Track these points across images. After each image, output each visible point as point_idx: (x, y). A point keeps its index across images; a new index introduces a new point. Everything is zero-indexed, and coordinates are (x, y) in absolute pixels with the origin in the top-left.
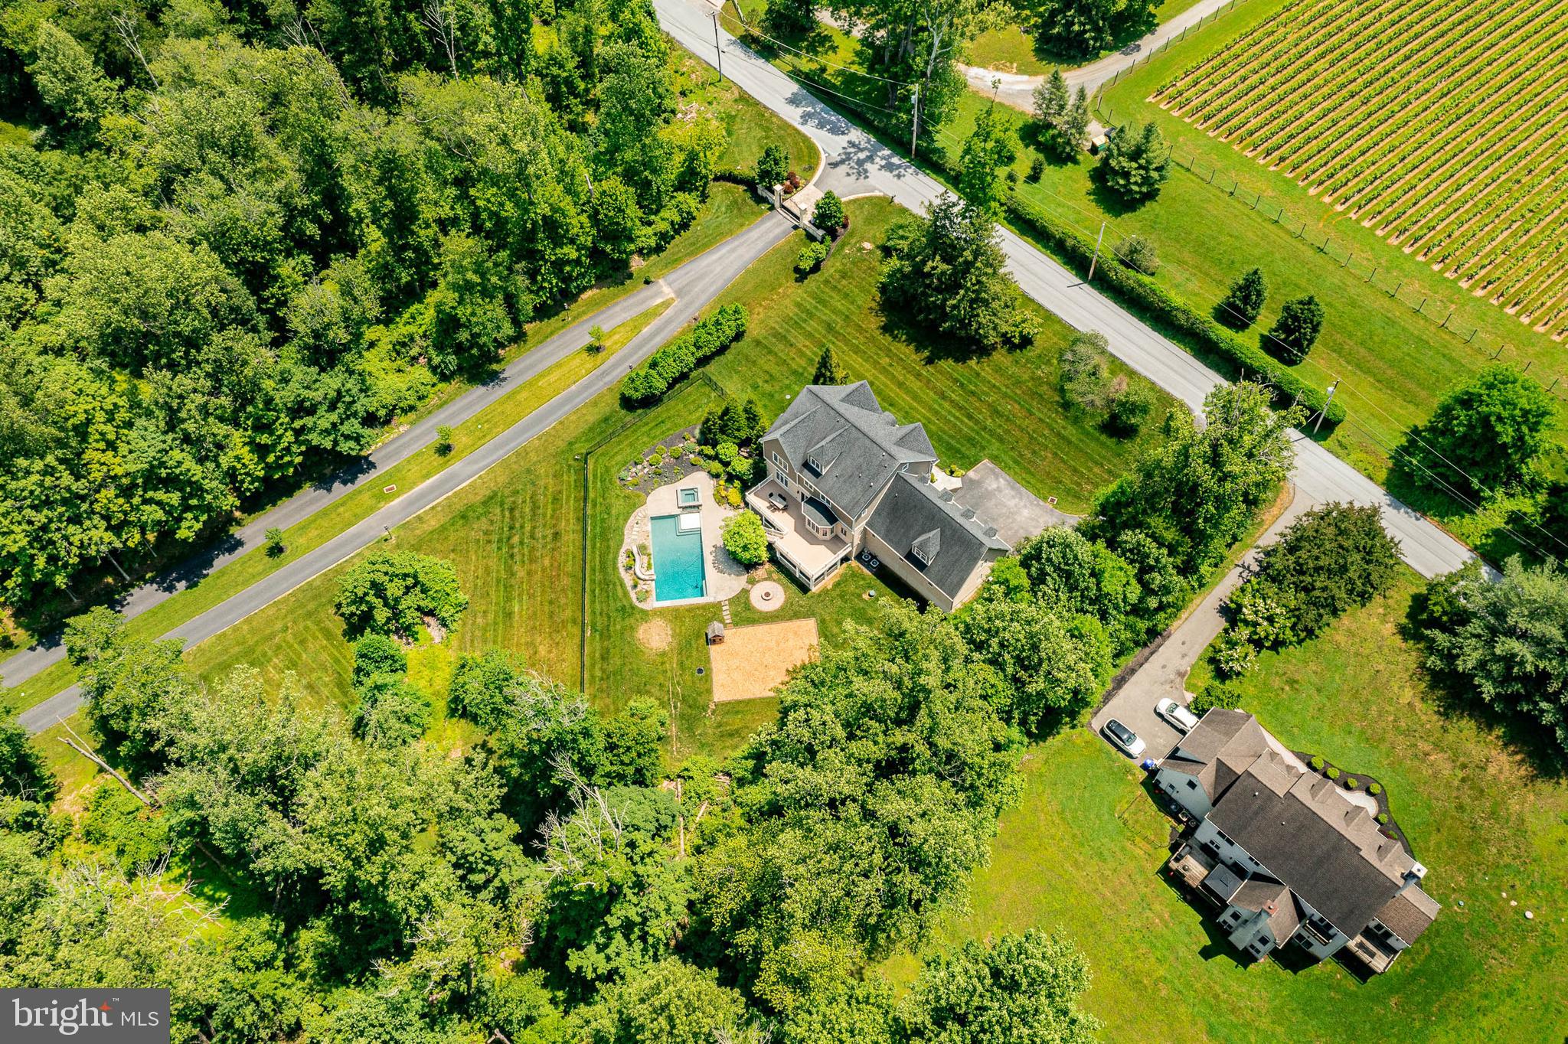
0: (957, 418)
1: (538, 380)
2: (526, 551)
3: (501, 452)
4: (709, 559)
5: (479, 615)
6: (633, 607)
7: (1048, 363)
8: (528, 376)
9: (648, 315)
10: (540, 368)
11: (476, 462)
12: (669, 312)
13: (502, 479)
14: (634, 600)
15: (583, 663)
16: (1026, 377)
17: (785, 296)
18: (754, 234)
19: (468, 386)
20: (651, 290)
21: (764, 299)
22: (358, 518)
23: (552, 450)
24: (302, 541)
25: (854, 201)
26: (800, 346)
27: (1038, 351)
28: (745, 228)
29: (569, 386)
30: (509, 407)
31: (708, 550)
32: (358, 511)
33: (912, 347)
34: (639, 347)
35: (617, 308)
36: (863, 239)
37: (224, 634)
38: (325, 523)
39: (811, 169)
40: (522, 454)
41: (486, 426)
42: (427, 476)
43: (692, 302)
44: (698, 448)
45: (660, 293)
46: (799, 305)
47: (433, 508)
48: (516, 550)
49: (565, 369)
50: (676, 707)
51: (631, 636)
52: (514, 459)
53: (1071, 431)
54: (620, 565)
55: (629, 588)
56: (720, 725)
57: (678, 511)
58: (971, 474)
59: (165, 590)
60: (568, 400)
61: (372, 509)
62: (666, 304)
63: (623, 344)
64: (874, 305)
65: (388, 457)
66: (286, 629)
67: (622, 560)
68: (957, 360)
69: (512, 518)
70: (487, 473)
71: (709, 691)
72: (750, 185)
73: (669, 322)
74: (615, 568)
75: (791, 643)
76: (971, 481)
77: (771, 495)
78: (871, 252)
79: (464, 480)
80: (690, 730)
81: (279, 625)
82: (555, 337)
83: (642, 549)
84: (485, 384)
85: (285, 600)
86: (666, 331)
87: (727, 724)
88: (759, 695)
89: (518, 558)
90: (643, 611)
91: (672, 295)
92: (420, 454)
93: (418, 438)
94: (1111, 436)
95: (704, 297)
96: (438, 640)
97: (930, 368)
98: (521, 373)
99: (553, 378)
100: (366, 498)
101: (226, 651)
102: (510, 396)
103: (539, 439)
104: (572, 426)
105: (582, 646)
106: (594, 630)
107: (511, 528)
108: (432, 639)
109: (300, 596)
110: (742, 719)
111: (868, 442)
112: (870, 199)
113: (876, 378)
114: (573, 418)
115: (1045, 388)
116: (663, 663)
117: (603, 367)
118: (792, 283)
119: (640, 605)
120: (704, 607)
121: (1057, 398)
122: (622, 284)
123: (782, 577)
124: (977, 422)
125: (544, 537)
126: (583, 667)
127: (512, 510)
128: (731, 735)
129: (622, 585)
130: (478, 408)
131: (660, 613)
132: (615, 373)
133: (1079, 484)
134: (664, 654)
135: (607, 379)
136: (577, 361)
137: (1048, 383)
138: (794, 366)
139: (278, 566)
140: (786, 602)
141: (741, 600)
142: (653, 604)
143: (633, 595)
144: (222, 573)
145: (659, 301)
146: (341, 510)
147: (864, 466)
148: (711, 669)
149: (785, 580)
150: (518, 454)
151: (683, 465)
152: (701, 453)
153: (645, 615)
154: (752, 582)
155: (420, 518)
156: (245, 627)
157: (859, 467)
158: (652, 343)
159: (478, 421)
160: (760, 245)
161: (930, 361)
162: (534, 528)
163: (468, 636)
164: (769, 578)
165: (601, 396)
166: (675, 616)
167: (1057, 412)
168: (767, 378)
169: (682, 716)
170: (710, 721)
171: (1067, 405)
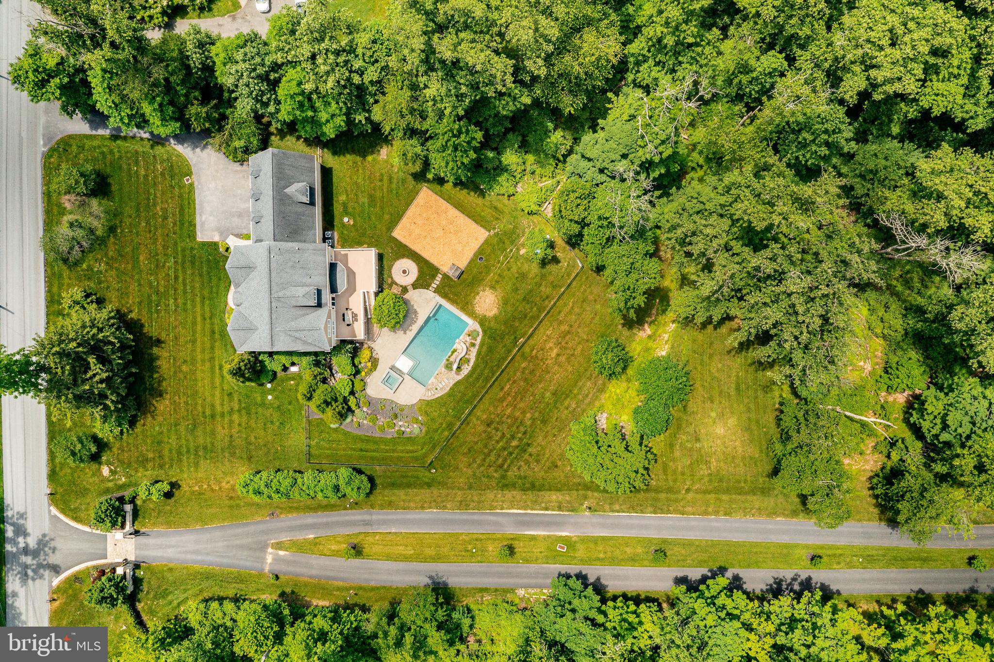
0: (185, 285)
1: (411, 556)
2: (514, 429)
3: (476, 517)
4: (415, 328)
5: (570, 409)
6: (484, 331)
7: (90, 268)
8: (415, 565)
9: (299, 547)
10: (401, 565)
11: (496, 523)
12: (284, 538)
13: (490, 495)
14: (480, 337)
15: (538, 325)
16: (113, 273)
17: (198, 481)
18: (170, 553)
19: (458, 593)
20: (281, 568)
21: (213, 490)
22: (595, 540)
23: (444, 492)
24: (640, 550)
25: (76, 519)
26: (226, 431)
27: (87, 283)
28: (171, 565)
29: (396, 533)
30: (445, 550)
31: (411, 334)
32: (592, 545)
33: (158, 363)
34: (327, 525)
35: (314, 572)
36: (104, 480)
37: (725, 515)
38: (617, 553)
39: (77, 578)
40: (464, 505)
41: (470, 547)
42: (533, 538)
43: (263, 532)
44: (357, 411)
45: (277, 559)
46: (197, 465)
47: (547, 509)
48: (520, 435)
49: (387, 550)
50: (511, 251)
51: (500, 313)
52: (472, 505)
53: (128, 210)
54: (470, 368)
55: (477, 347)
56: (497, 219)
57: (407, 377)
58: (216, 239)
59: (740, 579)
60: (406, 522)
61: (584, 540)
62: (279, 546)
63: (335, 537)
64: (150, 419)
65: (546, 575)
66: (688, 490)
67: (466, 369)
68: (142, 326)
69: (505, 460)
70: (495, 508)
71: (486, 242)
72: (132, 600)
73: (291, 529)
74: (474, 369)
75: (417, 231)
76: (221, 233)
77: (348, 325)
78: (108, 463)
79: (513, 514)
80: (513, 232)
81: (690, 496)
82: (373, 584)
83: (449, 366)
84: (445, 584)
85: (676, 511)
86: (299, 522)
87: (492, 216)
88: (462, 215)
89: (522, 429)
90: (482, 324)
91: (270, 550)
92: (527, 561)
93: (519, 575)
94: (109, 185)
95: (252, 528)
96: (605, 415)
97: (163, 336)
98: (418, 572)
99: (400, 549)
100: (581, 553)
101: (731, 501)
102: (437, 558)
103: (445, 507)
104: (418, 499)
105: (532, 334)
106: (516, 340)
107: (511, 454)
108: (607, 418)
109: (665, 508)
110: (483, 211)
111: (273, 275)
112: (63, 511)
113: (203, 361)
114: (412, 505)
115: (111, 253)
116: (497, 282)
117: (362, 529)
118: (185, 488)
119: (480, 330)
120: (445, 296)
121: (112, 239)
122: (293, 592)
123: (385, 276)
124: (176, 270)
125: (497, 430)
126: (541, 322)
127: (501, 466)
128: (495, 208)
129: (479, 353)
130: (464, 567)
131: (472, 314)
132: (359, 517)
133: (162, 174)
134: (493, 287)
135: (367, 517)
136: (376, 549)
137: (106, 254)
138: (244, 419)
139: (665, 541)
140: (398, 258)
141: (421, 283)
142: (472, 324)
143: (479, 339)
144: (700, 564)
145: (281, 553)
146: (601, 556)
147: (290, 264)
148: (474, 255)
149: (386, 272)
150: (467, 507)
151: (376, 406)
152: (358, 405)
153: (483, 321)
154: (405, 290)
155: (560, 508)
156: (710, 510)
157: (293, 267)
158: (316, 520)
159: (473, 555)
160: (173, 540)
161: (159, 342)
162: (498, 442)
163: (587, 401)
164: (394, 282)
165: (382, 507)
166: (466, 306)
167: (122, 231)
168: (269, 425)
169: (512, 242)
170: (500, 227)
171: (112, 230)
